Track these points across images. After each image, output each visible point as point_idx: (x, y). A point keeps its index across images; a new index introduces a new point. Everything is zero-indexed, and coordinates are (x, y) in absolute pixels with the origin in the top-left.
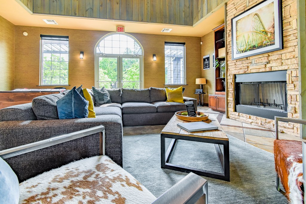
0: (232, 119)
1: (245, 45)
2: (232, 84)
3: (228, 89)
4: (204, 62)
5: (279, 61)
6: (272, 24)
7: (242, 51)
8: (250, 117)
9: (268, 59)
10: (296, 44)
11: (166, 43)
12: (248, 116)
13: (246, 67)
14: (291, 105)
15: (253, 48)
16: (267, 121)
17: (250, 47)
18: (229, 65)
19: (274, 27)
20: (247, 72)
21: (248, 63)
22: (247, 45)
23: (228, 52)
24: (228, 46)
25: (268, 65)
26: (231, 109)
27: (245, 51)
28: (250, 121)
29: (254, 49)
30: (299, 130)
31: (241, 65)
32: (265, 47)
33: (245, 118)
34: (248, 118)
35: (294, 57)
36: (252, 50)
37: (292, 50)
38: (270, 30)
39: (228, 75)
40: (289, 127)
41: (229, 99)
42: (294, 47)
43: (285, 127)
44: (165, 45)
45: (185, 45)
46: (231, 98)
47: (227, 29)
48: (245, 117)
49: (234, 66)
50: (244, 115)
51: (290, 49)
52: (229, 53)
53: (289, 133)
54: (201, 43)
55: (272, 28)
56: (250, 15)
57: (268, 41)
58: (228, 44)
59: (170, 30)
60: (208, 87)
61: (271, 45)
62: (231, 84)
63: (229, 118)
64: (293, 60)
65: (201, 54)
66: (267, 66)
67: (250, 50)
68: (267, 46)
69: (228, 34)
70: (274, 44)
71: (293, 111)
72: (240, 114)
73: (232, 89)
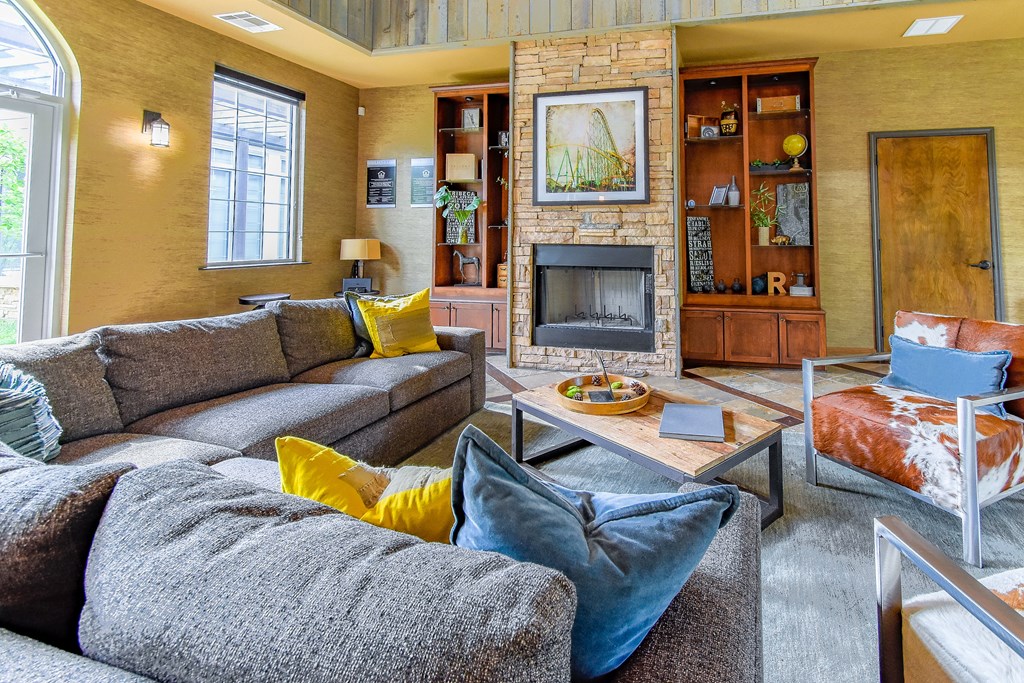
0: (524, 367)
1: (570, 174)
2: (529, 268)
3: (516, 284)
4: (369, 180)
5: (640, 226)
6: (631, 147)
7: (563, 189)
8: (576, 352)
9: (620, 218)
10: (670, 198)
11: (219, 69)
12: (572, 351)
13: (570, 229)
14: (660, 317)
15: (590, 185)
16: (616, 357)
17: (583, 183)
18: (520, 215)
19: (634, 154)
20: (570, 242)
21: (573, 220)
22: (575, 175)
23: (517, 178)
24: (517, 162)
25: (620, 233)
26: (523, 340)
27: (571, 190)
28: (578, 362)
29: (591, 190)
30: (674, 364)
31: (556, 223)
32: (615, 190)
33: (562, 360)
34: (572, 355)
35: (665, 223)
36: (587, 191)
37: (664, 209)
38: (627, 157)
39: (517, 244)
40: (658, 361)
41: (517, 311)
42: (666, 204)
43: (649, 364)
44: (216, 79)
45: (304, 104)
46: (524, 310)
47: (517, 116)
48: (564, 354)
49: (535, 222)
50: (561, 351)
51: (661, 207)
52: (520, 184)
53: (657, 374)
54: (361, 111)
55: (630, 155)
56: (584, 107)
57: (623, 180)
58: (518, 156)
59: (271, 27)
60: (387, 267)
61: (628, 189)
62: (526, 269)
63: (516, 367)
64: (664, 228)
65: (357, 147)
66: (617, 234)
67: (583, 189)
68: (620, 189)
69: (519, 129)
70: (633, 189)
71: (664, 329)
72: (550, 349)
73: (528, 285)
